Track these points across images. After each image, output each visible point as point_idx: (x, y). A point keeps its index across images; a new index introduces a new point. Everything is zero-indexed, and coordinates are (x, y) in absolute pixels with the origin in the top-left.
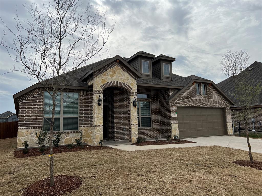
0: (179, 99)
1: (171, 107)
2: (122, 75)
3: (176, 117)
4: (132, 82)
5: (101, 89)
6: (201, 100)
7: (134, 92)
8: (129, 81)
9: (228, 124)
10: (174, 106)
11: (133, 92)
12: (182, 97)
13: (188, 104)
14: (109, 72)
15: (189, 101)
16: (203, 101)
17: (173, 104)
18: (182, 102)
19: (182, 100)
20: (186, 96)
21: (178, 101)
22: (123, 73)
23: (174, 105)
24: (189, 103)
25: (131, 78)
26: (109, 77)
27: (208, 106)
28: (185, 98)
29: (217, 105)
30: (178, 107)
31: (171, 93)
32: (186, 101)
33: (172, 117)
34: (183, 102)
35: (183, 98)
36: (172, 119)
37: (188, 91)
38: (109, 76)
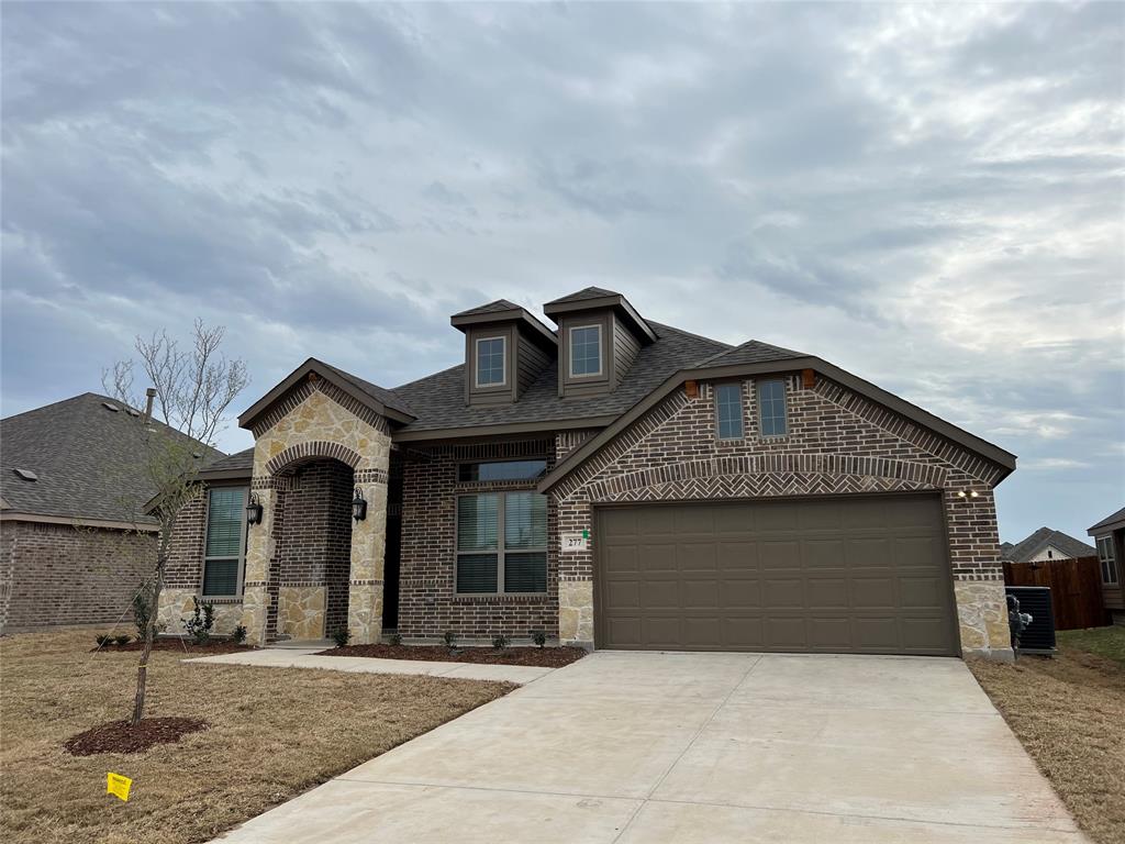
0: (603, 473)
1: (562, 508)
2: (333, 417)
3: (580, 553)
4: (363, 437)
5: (268, 474)
6: (743, 465)
7: (366, 471)
8: (352, 436)
9: (961, 588)
10: (574, 503)
11: (361, 471)
12: (619, 463)
13: (657, 490)
14: (293, 417)
15: (663, 476)
16: (753, 468)
17: (569, 498)
18: (618, 485)
19: (621, 475)
20: (646, 455)
21: (599, 481)
22: (335, 411)
23: (577, 498)
24: (659, 487)
25: (361, 421)
26: (292, 432)
27: (794, 489)
28: (640, 466)
29: (869, 483)
30: (598, 509)
31: (562, 447)
32: (644, 480)
33: (565, 553)
34: (630, 483)
35: (627, 467)
36: (563, 558)
37: (660, 427)
38: (293, 429)
